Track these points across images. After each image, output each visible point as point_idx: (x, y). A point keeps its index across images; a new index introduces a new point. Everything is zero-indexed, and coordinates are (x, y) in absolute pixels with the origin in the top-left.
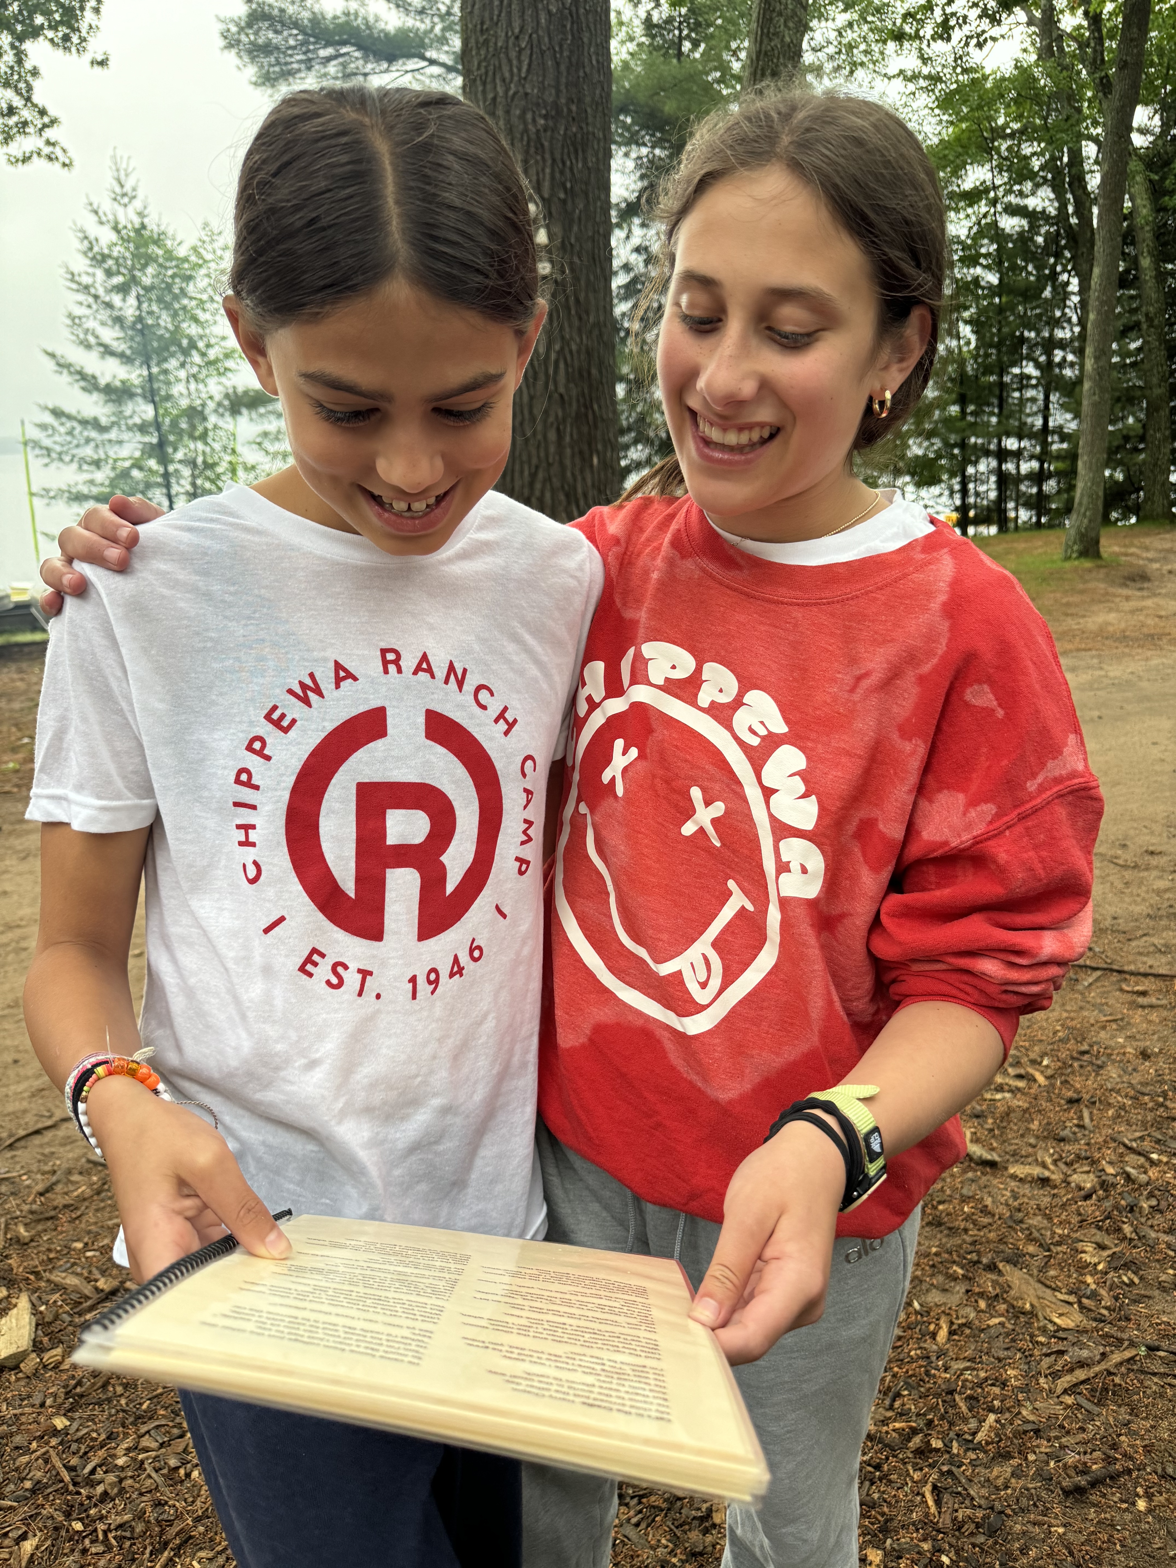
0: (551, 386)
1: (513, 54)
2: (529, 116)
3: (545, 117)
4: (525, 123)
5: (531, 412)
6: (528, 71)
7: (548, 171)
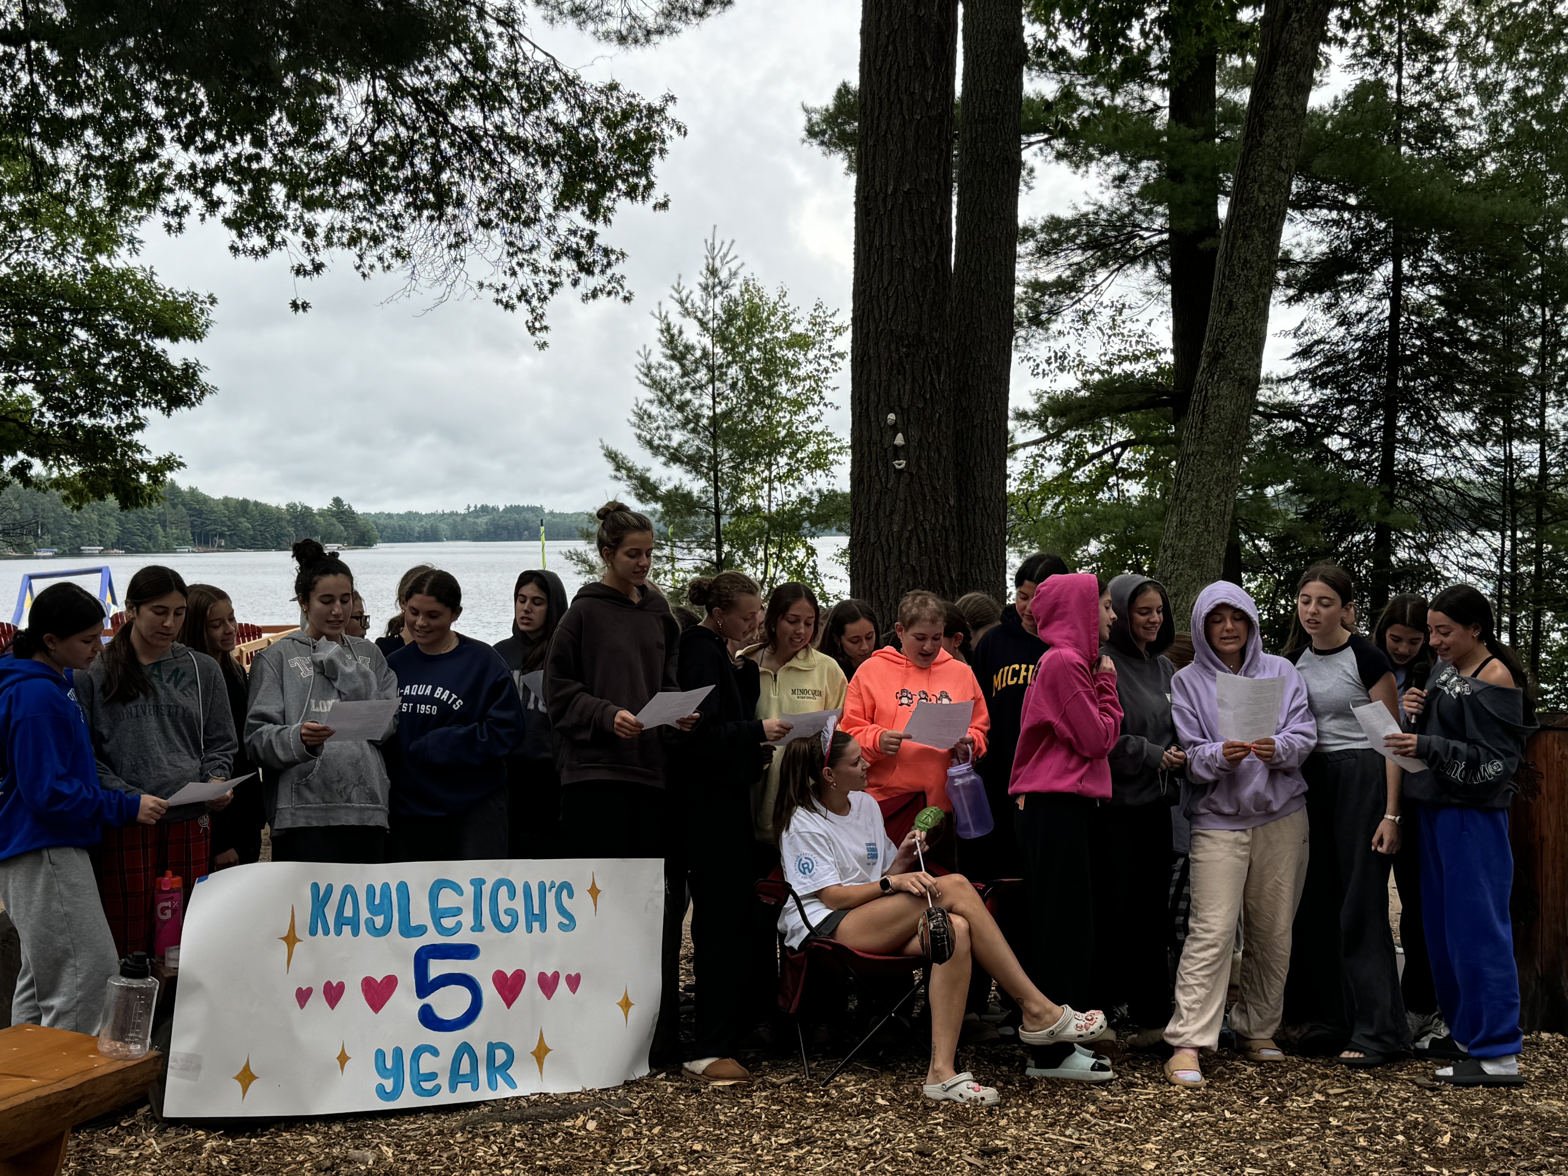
0: (904, 560)
1: (882, 301)
2: (893, 346)
3: (908, 346)
4: (890, 352)
5: (885, 580)
6: (894, 313)
7: (908, 387)
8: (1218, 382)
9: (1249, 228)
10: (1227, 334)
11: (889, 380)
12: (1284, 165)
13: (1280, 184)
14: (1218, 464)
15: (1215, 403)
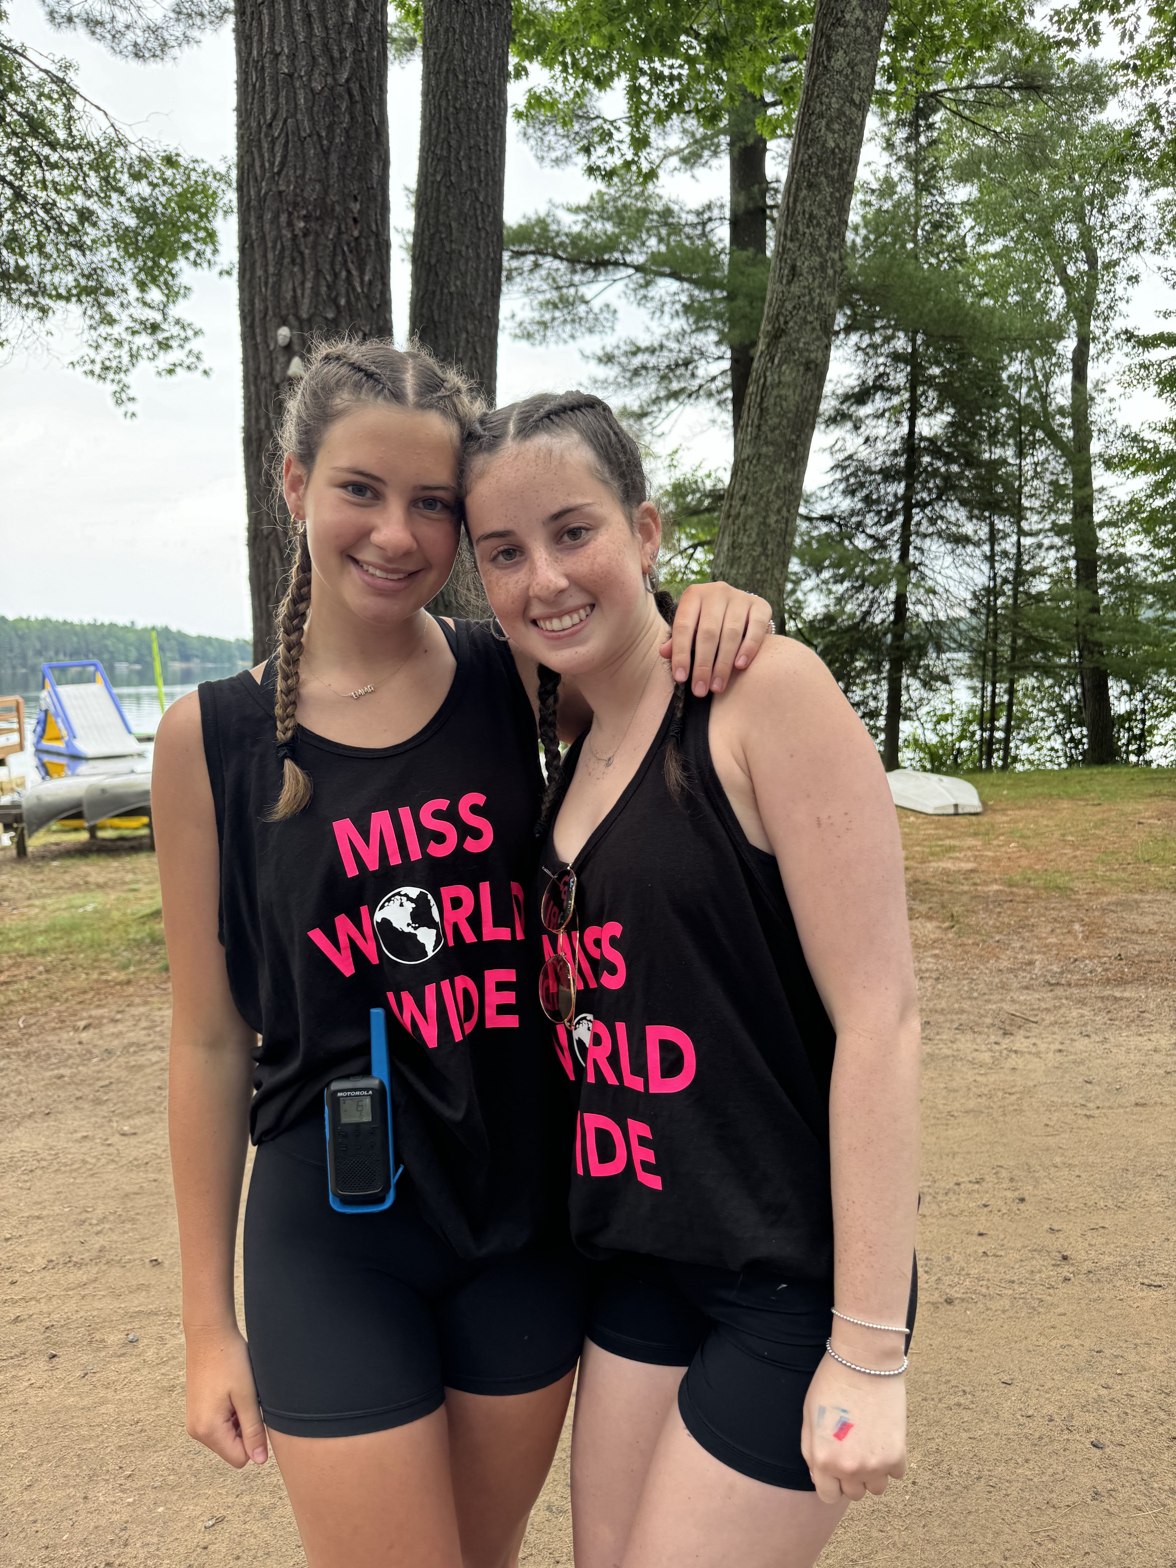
2: (283, 218)
3: (306, 218)
4: (279, 228)
6: (283, 164)
8: (780, 365)
9: (816, 175)
10: (789, 306)
11: (279, 274)
12: (856, 98)
13: (851, 122)
14: (779, 469)
15: (775, 393)
